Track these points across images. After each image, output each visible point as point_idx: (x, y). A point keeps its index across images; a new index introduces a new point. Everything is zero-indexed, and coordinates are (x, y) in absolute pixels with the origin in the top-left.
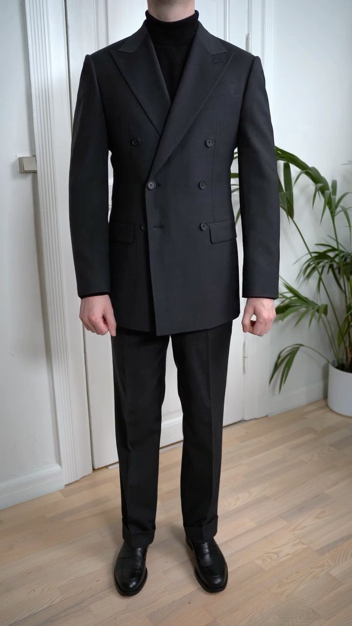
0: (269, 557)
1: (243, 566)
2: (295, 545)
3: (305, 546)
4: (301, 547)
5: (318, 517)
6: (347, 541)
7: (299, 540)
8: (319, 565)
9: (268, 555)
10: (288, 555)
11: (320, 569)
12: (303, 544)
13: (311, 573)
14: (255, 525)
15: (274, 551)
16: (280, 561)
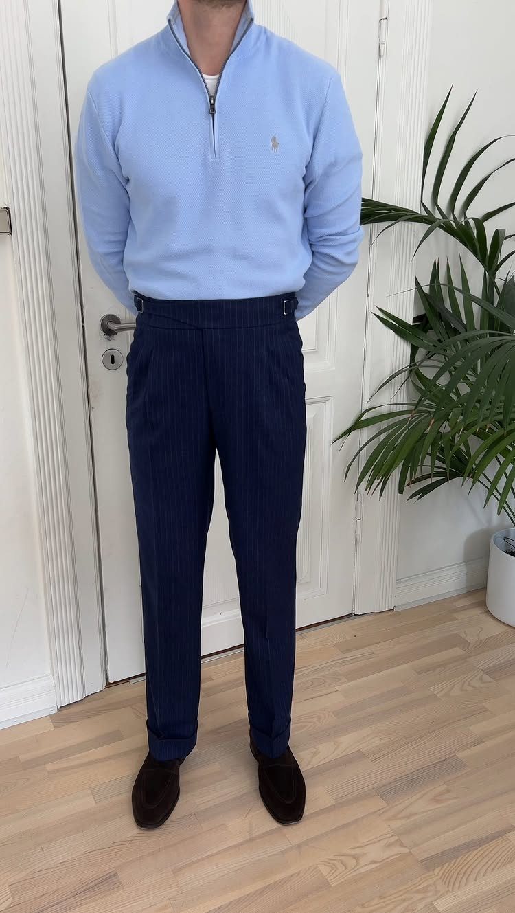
0: (342, 862)
1: (299, 873)
2: (389, 846)
3: (407, 850)
4: (397, 850)
5: (436, 800)
6: (475, 849)
7: (396, 838)
8: (420, 887)
9: (343, 858)
10: (374, 862)
11: (420, 896)
12: (402, 845)
13: (404, 900)
14: (333, 802)
15: (353, 852)
16: (357, 872)
